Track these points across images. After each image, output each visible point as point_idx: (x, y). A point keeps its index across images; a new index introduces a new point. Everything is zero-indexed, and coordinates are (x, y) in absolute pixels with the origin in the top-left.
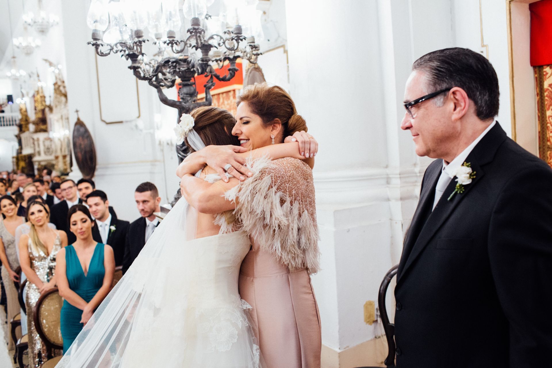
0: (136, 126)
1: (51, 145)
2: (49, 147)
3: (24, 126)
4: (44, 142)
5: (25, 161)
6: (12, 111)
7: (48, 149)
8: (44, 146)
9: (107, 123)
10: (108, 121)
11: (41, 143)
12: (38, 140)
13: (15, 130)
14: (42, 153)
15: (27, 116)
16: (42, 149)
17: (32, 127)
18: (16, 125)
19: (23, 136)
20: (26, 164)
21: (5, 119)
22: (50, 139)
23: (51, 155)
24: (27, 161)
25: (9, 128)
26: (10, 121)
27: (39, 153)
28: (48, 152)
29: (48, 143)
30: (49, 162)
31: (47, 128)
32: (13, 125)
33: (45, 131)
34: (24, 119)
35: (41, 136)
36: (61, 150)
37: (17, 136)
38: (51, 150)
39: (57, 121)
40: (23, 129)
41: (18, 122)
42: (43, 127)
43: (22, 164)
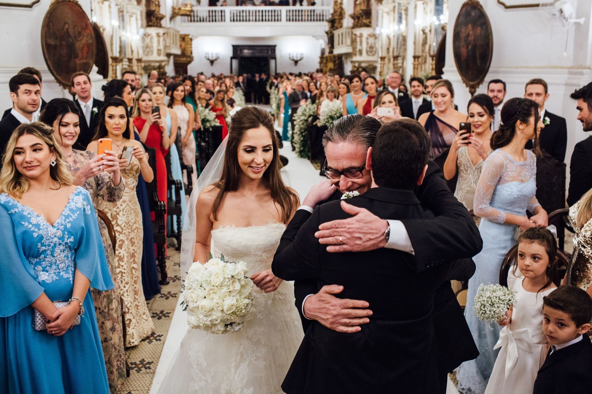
0: (561, 11)
1: (375, 44)
2: (373, 45)
3: (337, 21)
4: (367, 39)
5: (334, 62)
6: (322, 5)
7: (371, 47)
8: (367, 44)
9: (507, 7)
10: (508, 4)
11: (364, 40)
12: (361, 36)
13: (326, 26)
14: (364, 52)
15: (342, 9)
16: (364, 47)
17: (347, 22)
18: (327, 21)
19: (336, 33)
20: (335, 65)
21: (315, 14)
22: (374, 36)
23: (373, 55)
24: (337, 62)
25: (318, 23)
26: (320, 16)
27: (361, 52)
28: (371, 52)
29: (371, 40)
30: (371, 63)
31: (370, 22)
32: (323, 20)
33: (368, 26)
34: (338, 13)
35: (365, 32)
36: (388, 49)
37: (327, 33)
38: (374, 49)
39: (388, 13)
40: (336, 25)
41: (329, 17)
42: (366, 21)
43: (331, 65)
